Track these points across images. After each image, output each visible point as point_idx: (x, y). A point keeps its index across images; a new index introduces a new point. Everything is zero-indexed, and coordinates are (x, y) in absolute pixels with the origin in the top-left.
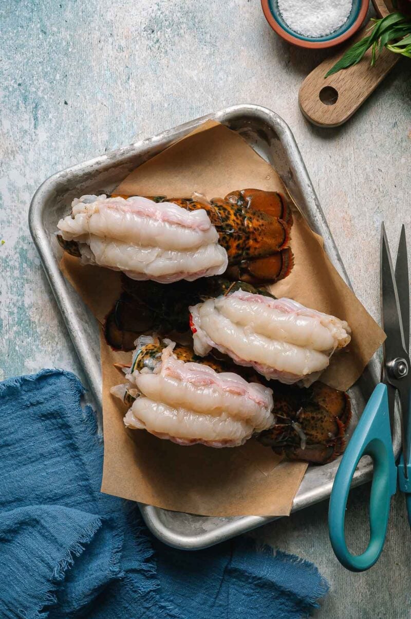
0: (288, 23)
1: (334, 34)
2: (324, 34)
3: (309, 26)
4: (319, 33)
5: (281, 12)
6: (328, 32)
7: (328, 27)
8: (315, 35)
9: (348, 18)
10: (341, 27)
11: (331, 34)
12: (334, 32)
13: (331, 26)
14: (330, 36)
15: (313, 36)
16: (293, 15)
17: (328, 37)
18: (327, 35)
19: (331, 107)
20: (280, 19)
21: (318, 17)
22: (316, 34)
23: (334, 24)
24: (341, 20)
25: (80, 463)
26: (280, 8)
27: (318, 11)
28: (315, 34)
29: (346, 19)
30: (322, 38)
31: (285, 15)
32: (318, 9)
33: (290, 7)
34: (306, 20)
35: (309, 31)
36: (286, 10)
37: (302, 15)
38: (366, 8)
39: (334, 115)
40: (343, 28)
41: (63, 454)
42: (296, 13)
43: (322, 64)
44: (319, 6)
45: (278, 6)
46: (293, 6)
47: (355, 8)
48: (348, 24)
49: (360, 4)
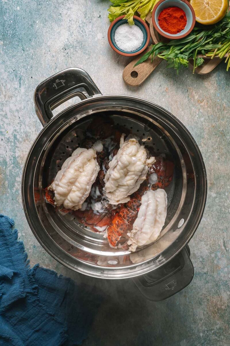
0: (119, 46)
2: (132, 50)
3: (127, 47)
5: (116, 42)
6: (134, 50)
7: (134, 48)
10: (139, 48)
11: (135, 50)
12: (136, 50)
14: (135, 51)
16: (120, 43)
17: (134, 52)
18: (134, 51)
19: (135, 79)
20: (115, 45)
21: (130, 44)
23: (136, 47)
24: (139, 45)
25: (9, 251)
26: (115, 40)
27: (130, 41)
28: (129, 50)
29: (141, 45)
30: (131, 52)
31: (117, 43)
33: (119, 40)
34: (125, 45)
35: (126, 49)
36: (118, 41)
37: (124, 43)
38: (149, 40)
39: (137, 82)
40: (140, 48)
41: (2, 247)
42: (122, 42)
43: (132, 62)
44: (130, 40)
45: (114, 40)
46: (120, 39)
47: (145, 40)
48: (142, 47)
49: (147, 38)
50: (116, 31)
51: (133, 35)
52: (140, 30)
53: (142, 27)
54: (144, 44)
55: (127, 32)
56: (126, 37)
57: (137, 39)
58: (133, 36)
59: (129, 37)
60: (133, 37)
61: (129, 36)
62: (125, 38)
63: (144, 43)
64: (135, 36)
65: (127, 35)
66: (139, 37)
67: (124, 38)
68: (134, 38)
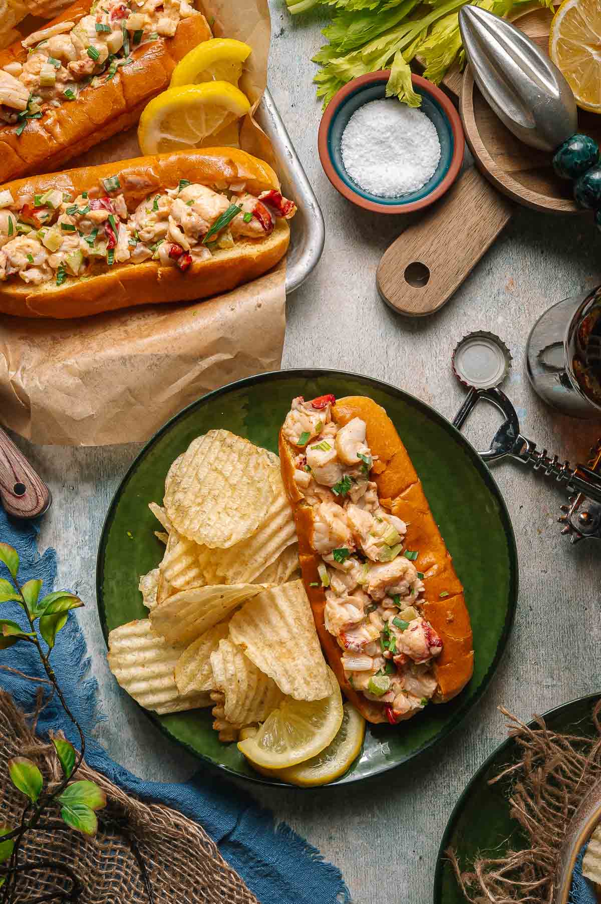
0: (347, 164)
1: (399, 200)
3: (371, 178)
4: (381, 192)
5: (343, 147)
6: (393, 193)
8: (375, 192)
9: (425, 185)
10: (411, 194)
11: (396, 197)
12: (400, 196)
13: (399, 187)
14: (394, 200)
15: (373, 193)
16: (357, 156)
18: (390, 198)
19: (422, 290)
20: (336, 156)
21: (387, 171)
22: (377, 192)
23: (403, 186)
24: (414, 185)
26: (343, 142)
27: (390, 163)
28: (376, 190)
30: (382, 199)
31: (346, 153)
32: (390, 161)
33: (356, 145)
34: (370, 169)
35: (370, 184)
36: (349, 148)
37: (367, 160)
39: (426, 301)
42: (361, 156)
44: (393, 157)
45: (341, 139)
46: (361, 145)
47: (437, 177)
48: (422, 193)
49: (446, 171)
50: (357, 113)
51: (408, 144)
52: (437, 138)
53: (444, 131)
54: (431, 184)
55: (389, 129)
56: (382, 142)
57: (417, 164)
58: (405, 148)
59: (390, 147)
60: (404, 151)
61: (393, 145)
62: (376, 147)
63: (434, 182)
64: (411, 148)
65: (388, 138)
66: (426, 159)
67: (377, 144)
68: (407, 156)
